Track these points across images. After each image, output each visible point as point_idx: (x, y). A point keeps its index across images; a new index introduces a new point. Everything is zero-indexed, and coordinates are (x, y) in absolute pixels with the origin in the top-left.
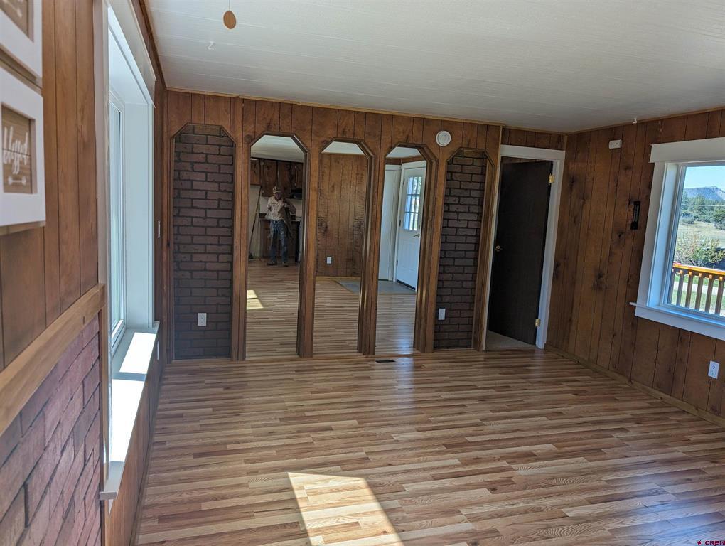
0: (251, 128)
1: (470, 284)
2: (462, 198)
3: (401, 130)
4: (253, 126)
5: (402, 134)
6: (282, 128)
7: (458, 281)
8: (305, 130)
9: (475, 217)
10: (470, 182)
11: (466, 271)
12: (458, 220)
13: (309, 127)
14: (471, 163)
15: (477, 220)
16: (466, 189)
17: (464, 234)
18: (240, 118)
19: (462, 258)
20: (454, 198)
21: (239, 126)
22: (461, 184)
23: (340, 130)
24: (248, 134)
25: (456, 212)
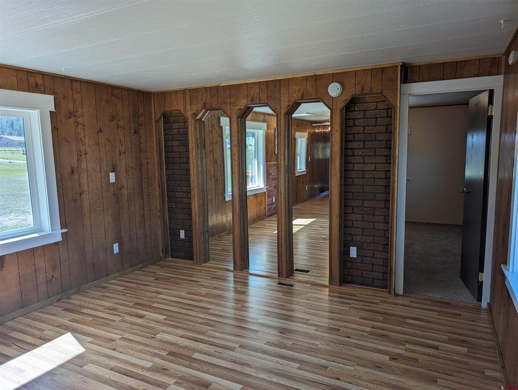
0: (195, 108)
1: (381, 226)
2: (366, 143)
3: (297, 89)
4: (196, 106)
5: (297, 93)
6: (212, 105)
7: (369, 222)
8: (225, 103)
9: (383, 160)
10: (375, 126)
11: (377, 213)
12: (364, 163)
13: (228, 101)
14: (374, 108)
15: (386, 163)
16: (371, 133)
17: (372, 176)
18: (188, 102)
19: (371, 200)
20: (359, 143)
21: (188, 107)
22: (364, 129)
23: (250, 99)
24: (193, 112)
25: (361, 155)
